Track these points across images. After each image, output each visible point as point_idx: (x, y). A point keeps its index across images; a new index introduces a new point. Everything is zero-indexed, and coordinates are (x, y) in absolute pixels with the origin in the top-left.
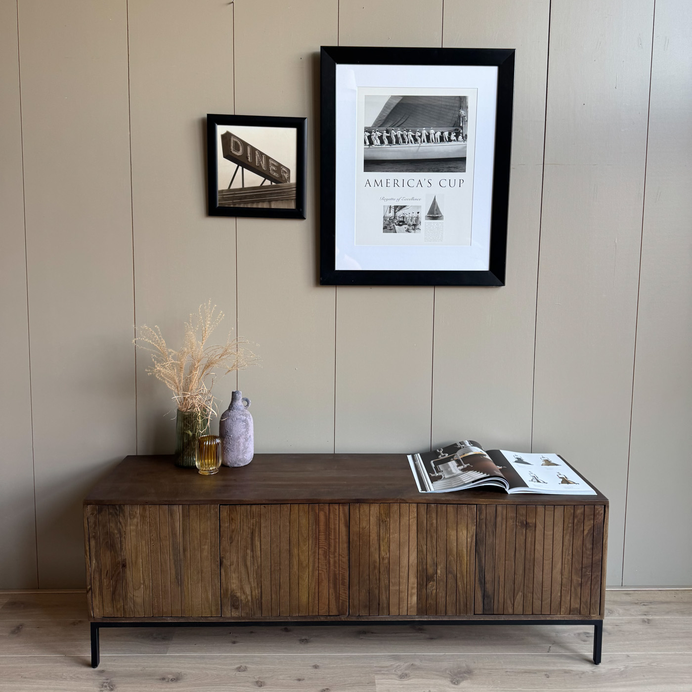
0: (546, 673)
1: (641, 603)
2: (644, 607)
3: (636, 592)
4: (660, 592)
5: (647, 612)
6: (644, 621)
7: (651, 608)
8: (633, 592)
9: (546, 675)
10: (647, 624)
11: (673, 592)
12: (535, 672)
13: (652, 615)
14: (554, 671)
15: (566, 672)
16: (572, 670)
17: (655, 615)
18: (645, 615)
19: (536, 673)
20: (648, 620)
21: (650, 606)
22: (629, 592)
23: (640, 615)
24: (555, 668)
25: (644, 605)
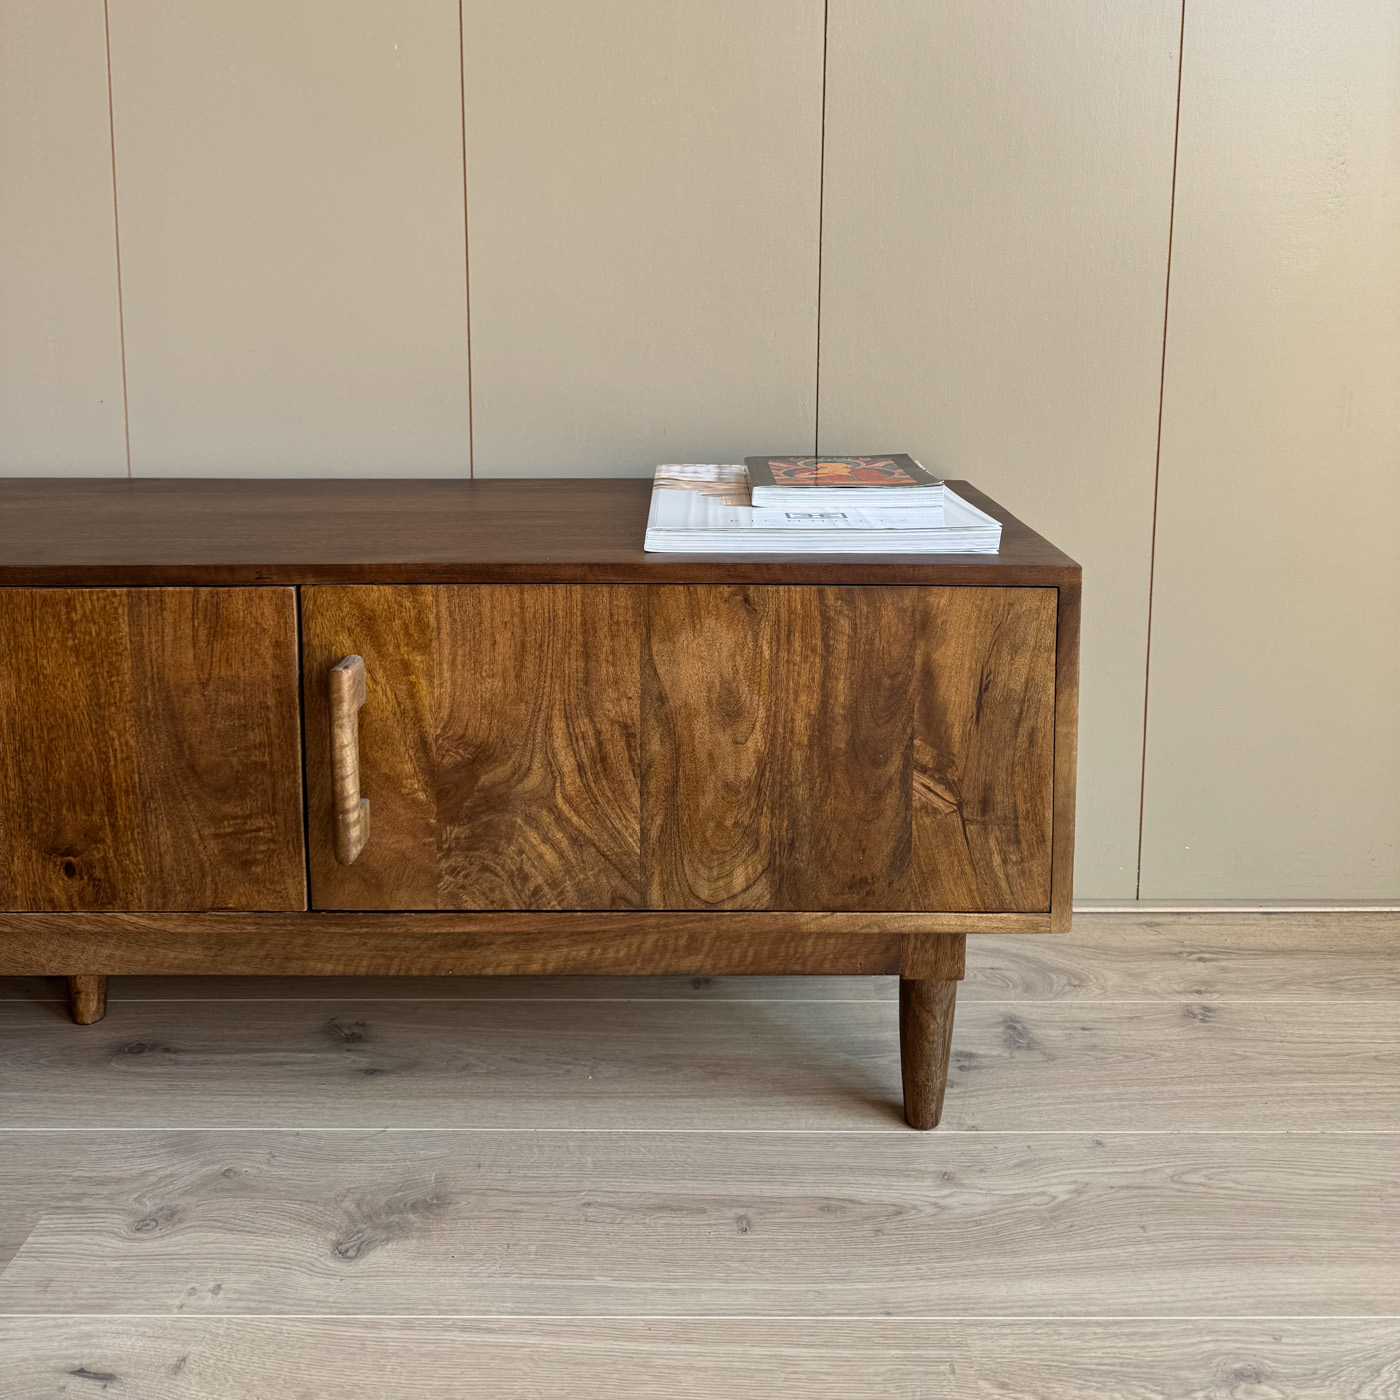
0: (741, 1211)
1: (1192, 953)
2: (1200, 964)
3: (1184, 919)
4: (1264, 921)
5: (1206, 983)
6: (1189, 1014)
7: (1224, 970)
8: (1170, 919)
9: (740, 1218)
10: (1197, 1023)
11: (1311, 920)
12: (697, 1208)
13: (1222, 993)
14: (780, 1202)
15: (827, 1207)
16: (852, 1201)
17: (1237, 993)
18: (1199, 992)
19: (703, 1211)
20: (1206, 1009)
21: (1223, 963)
22: (1157, 919)
23: (1179, 993)
24: (792, 1191)
25: (1200, 959)
